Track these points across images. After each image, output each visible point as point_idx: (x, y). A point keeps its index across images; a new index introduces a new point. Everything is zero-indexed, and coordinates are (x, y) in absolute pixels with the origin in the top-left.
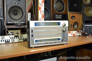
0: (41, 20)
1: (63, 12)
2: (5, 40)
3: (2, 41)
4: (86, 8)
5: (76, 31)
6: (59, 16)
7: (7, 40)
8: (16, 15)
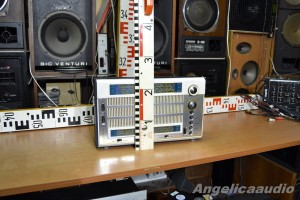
1: (212, 30)
2: (16, 123)
3: (8, 124)
4: (289, 17)
5: (239, 97)
6: (196, 43)
7: (22, 122)
8: (64, 40)
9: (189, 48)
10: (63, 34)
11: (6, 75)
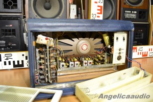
0: (96, 18)
1: (141, 4)
2: (14, 62)
3: (7, 63)
6: (131, 13)
7: (18, 62)
8: (48, 9)
9: (127, 16)
10: (47, 4)
11: (10, 31)
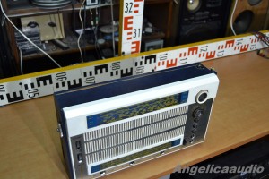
0: (133, 9)
2: (8, 95)
